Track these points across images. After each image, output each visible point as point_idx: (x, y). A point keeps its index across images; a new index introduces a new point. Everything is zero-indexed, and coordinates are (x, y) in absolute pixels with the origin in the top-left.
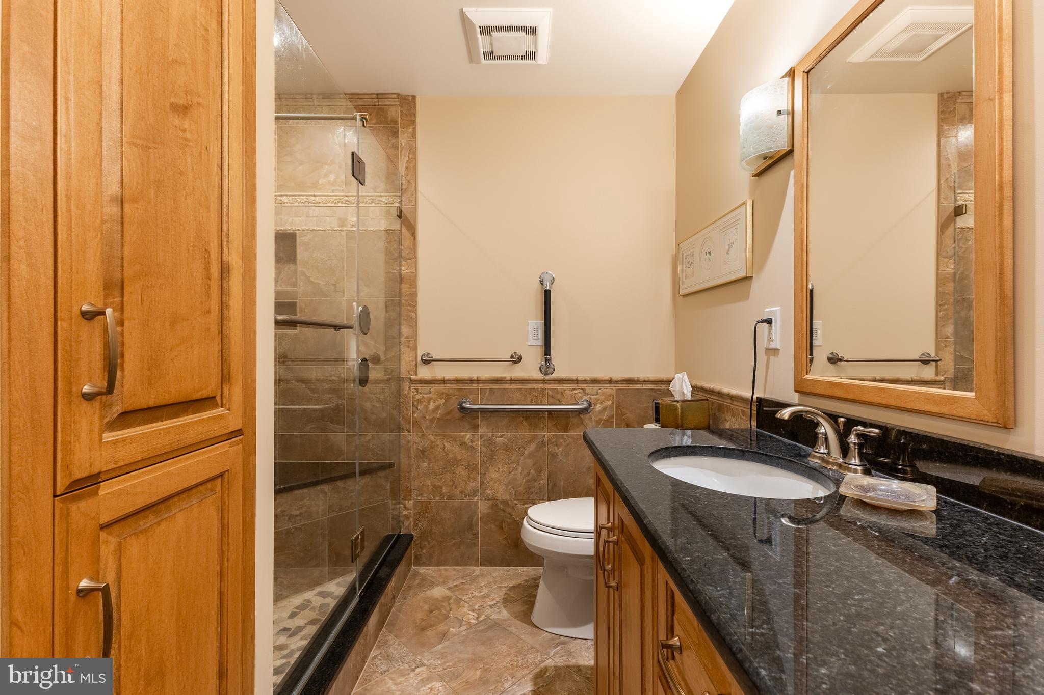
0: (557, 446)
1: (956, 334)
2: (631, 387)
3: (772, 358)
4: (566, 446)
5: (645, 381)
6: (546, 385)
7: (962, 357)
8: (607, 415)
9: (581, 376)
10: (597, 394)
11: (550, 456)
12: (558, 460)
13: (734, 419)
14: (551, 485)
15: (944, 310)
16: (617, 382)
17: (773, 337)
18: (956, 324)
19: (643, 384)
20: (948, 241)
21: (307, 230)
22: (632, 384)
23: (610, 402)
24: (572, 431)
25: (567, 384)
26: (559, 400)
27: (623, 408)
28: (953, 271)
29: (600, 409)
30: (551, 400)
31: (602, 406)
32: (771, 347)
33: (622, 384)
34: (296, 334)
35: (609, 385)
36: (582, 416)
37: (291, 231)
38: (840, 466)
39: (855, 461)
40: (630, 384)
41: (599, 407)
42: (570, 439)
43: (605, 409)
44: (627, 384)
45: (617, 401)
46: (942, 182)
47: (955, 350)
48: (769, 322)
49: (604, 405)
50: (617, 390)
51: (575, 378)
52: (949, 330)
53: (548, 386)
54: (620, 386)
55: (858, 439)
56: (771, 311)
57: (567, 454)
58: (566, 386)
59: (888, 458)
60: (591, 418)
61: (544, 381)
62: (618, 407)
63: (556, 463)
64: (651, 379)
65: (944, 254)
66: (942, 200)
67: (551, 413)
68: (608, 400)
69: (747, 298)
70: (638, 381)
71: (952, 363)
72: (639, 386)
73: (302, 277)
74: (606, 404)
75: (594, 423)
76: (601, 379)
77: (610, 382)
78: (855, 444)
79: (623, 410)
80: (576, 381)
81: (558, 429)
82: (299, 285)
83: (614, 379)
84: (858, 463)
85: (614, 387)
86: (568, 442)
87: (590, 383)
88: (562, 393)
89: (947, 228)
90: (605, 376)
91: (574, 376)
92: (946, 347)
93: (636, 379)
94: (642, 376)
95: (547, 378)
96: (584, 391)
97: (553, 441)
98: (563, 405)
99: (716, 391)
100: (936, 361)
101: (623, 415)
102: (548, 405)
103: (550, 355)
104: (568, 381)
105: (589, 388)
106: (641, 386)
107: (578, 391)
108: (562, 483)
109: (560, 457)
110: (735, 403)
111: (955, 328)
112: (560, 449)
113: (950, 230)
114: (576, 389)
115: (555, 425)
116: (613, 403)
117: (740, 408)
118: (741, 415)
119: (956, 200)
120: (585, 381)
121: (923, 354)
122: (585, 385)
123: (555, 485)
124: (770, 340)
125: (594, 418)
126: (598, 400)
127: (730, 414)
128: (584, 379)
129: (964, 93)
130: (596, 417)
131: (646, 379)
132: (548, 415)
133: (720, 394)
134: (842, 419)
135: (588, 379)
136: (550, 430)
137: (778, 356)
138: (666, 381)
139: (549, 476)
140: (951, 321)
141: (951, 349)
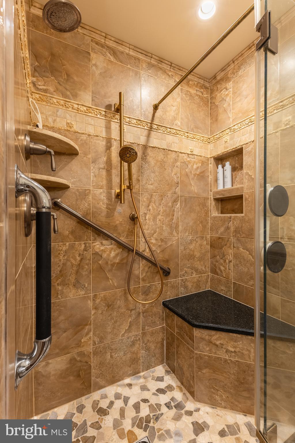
21: (250, 142)
34: (243, 217)
37: (240, 147)
73: (247, 177)
82: (245, 183)
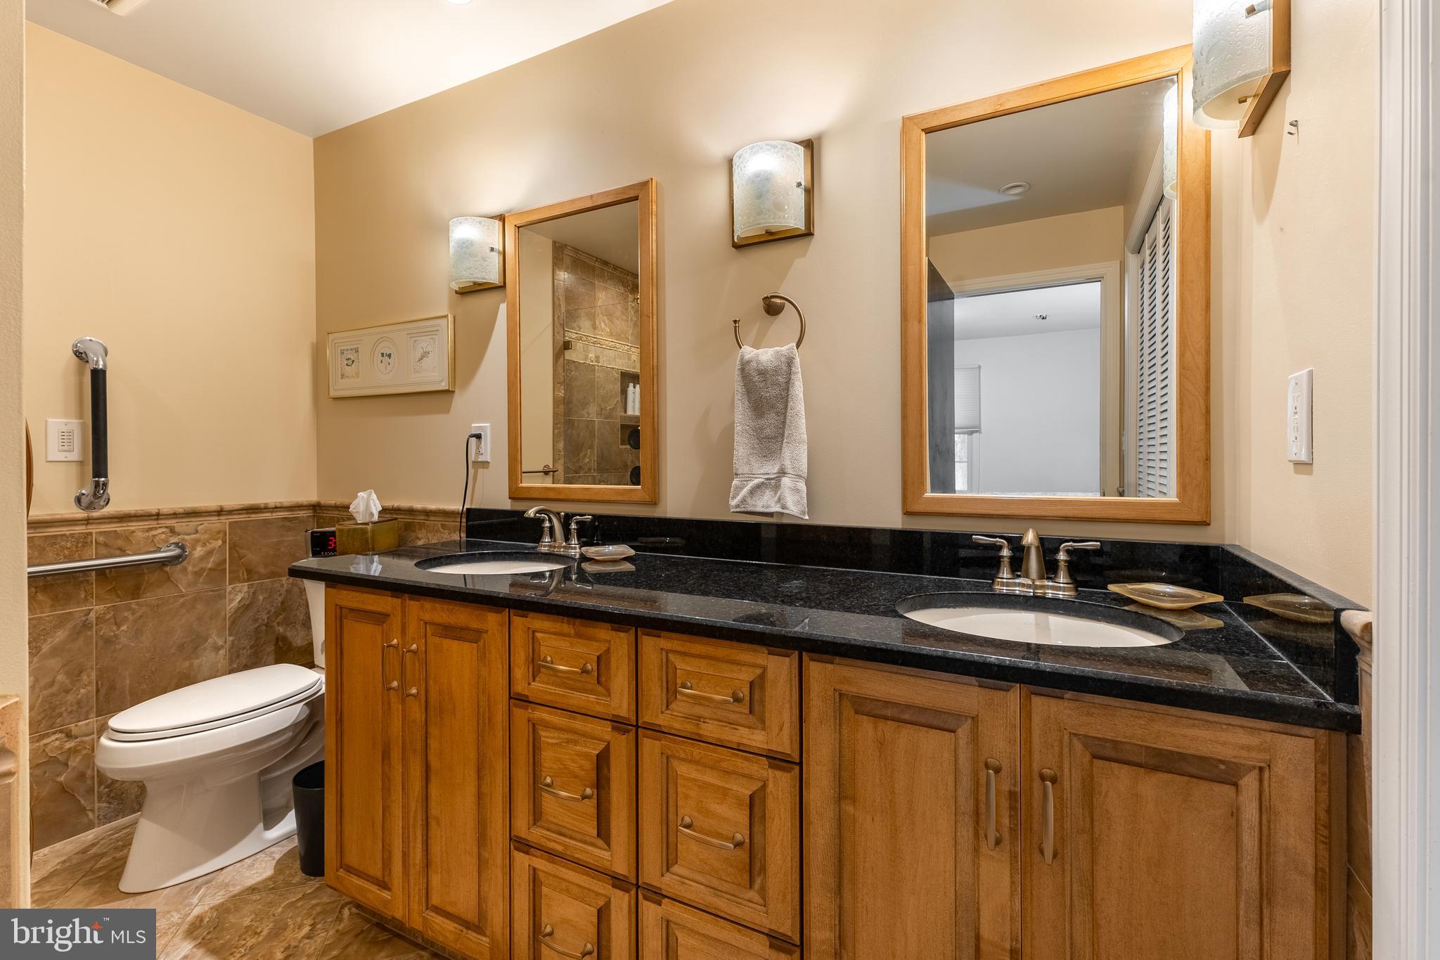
0: (116, 624)
1: (564, 448)
2: (254, 517)
3: (480, 470)
4: (135, 621)
5: (276, 507)
6: (89, 527)
7: (569, 467)
8: (213, 562)
9: (166, 507)
10: (197, 532)
11: (101, 643)
12: (118, 647)
13: (429, 535)
14: (103, 691)
15: (558, 428)
16: (231, 512)
17: (482, 451)
18: (565, 440)
19: (272, 512)
20: (560, 370)
22: (256, 513)
23: (220, 542)
24: (148, 594)
25: (137, 521)
26: (120, 549)
27: (242, 548)
28: (563, 395)
29: (201, 553)
30: (104, 551)
31: (205, 549)
32: (479, 460)
33: (239, 514)
35: (217, 518)
36: (168, 569)
38: (564, 547)
39: (574, 541)
40: (252, 513)
41: (199, 551)
42: (144, 609)
43: (210, 553)
44: (247, 513)
45: (230, 540)
46: (556, 318)
47: (564, 463)
48: (478, 437)
49: (209, 547)
50: (230, 523)
51: (154, 512)
52: (561, 445)
53: (93, 529)
54: (236, 518)
55: (577, 525)
56: (480, 427)
57: (138, 633)
58: (134, 526)
59: (586, 538)
60: (185, 569)
61: (88, 521)
62: (233, 547)
63: (114, 651)
64: (286, 504)
65: (558, 380)
66: (556, 334)
67: (101, 572)
68: (217, 540)
69: (447, 411)
70: (266, 508)
71: (562, 473)
72: (267, 516)
74: (211, 545)
75: (190, 576)
76: (203, 509)
77: (220, 512)
78: (574, 529)
79: (241, 551)
80: (158, 516)
81: (119, 597)
83: (227, 508)
84: (576, 542)
85: (226, 520)
86: (138, 614)
87: (182, 518)
88: (127, 537)
89: (559, 358)
90: (212, 504)
91: (152, 508)
92: (559, 459)
93: (262, 506)
94: (272, 500)
95: (95, 514)
96: (172, 531)
97: (108, 617)
98: (129, 555)
99: (402, 508)
100: (554, 472)
101: (241, 558)
102: (96, 559)
103: (106, 476)
104: (141, 516)
105: (178, 525)
106: (270, 514)
107: (160, 531)
108: (128, 682)
109: (124, 640)
110: (431, 518)
111: (565, 443)
112: (124, 628)
113: (562, 359)
114: (156, 529)
115: (113, 590)
116: (224, 542)
117: (440, 523)
118: (441, 529)
119: (564, 336)
120: (175, 514)
121: (545, 466)
122: (174, 521)
123: (112, 688)
124: (478, 453)
125: (190, 568)
126: (197, 541)
127: (424, 531)
128: (172, 512)
129: (568, 248)
130: (194, 566)
131: (278, 505)
132: (96, 575)
133: (411, 511)
134: (563, 514)
135: (181, 511)
136: (100, 600)
137: (487, 468)
138: (305, 506)
139: (99, 677)
140: (562, 438)
141: (562, 462)
